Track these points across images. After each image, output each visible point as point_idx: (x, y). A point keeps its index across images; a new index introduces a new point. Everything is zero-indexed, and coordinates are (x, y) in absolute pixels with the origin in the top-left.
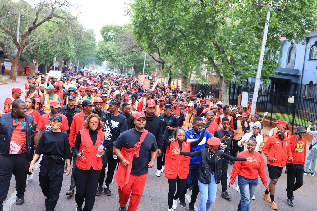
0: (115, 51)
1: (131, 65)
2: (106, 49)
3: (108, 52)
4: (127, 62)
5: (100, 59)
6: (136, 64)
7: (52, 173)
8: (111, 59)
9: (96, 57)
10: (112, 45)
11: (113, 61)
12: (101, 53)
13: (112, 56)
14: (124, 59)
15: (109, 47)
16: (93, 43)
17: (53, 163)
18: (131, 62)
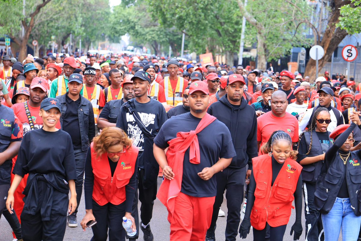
0: (139, 20)
1: (164, 39)
2: (125, 17)
3: (128, 21)
4: (157, 35)
5: (117, 32)
6: (171, 38)
7: (48, 207)
8: (133, 32)
9: (111, 30)
10: (134, 11)
11: (137, 34)
12: (118, 24)
13: (135, 27)
14: (153, 31)
15: (130, 14)
16: (107, 10)
17: (48, 189)
18: (164, 34)
